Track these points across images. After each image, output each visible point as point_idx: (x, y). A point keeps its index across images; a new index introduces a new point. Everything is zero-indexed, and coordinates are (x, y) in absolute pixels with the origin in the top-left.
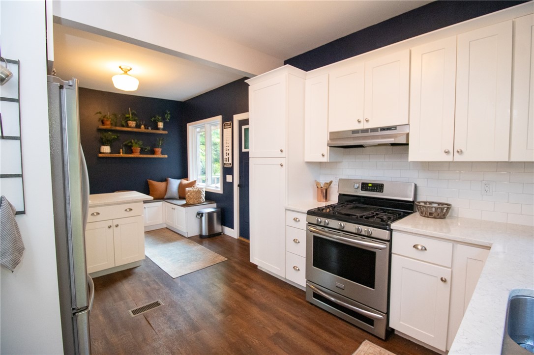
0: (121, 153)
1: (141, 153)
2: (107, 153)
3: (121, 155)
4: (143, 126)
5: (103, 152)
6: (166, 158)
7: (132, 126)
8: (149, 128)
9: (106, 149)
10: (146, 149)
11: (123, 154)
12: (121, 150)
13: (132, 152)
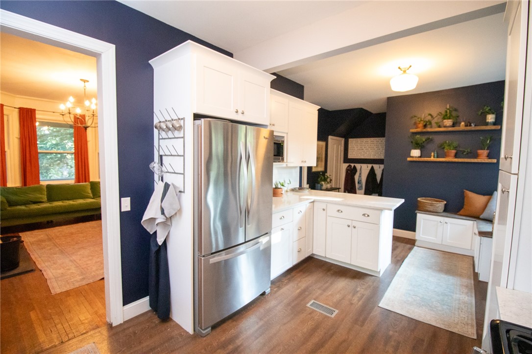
0: (432, 157)
1: (456, 156)
2: (416, 157)
3: (432, 159)
4: (463, 123)
5: (413, 155)
6: (494, 163)
7: (448, 125)
8: (472, 124)
9: (416, 153)
10: (465, 152)
11: (434, 157)
12: (433, 154)
13: (444, 156)
